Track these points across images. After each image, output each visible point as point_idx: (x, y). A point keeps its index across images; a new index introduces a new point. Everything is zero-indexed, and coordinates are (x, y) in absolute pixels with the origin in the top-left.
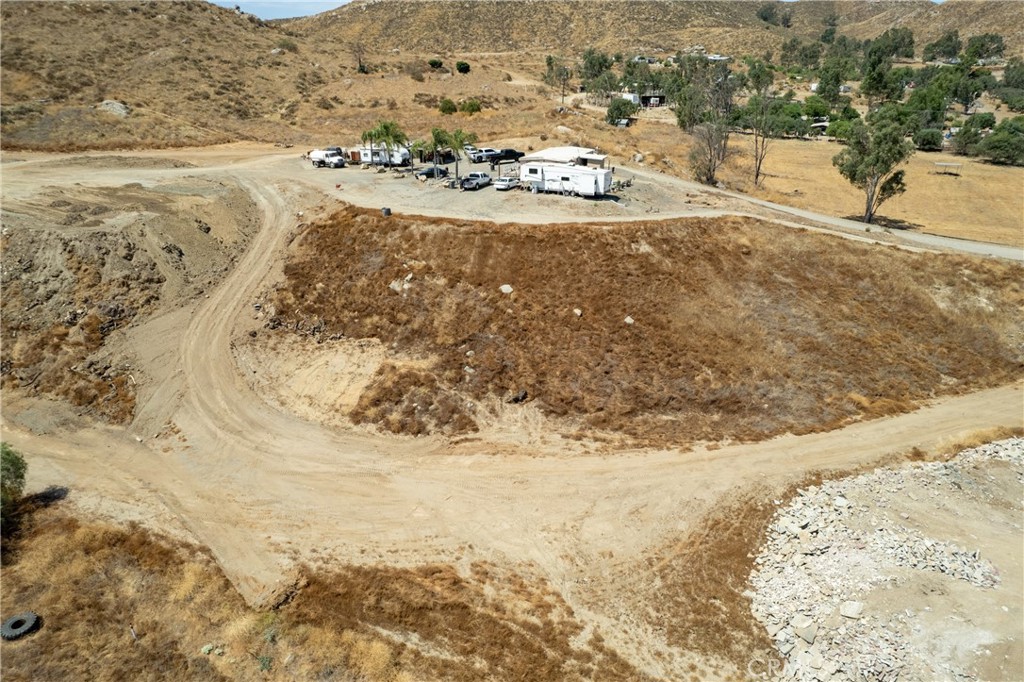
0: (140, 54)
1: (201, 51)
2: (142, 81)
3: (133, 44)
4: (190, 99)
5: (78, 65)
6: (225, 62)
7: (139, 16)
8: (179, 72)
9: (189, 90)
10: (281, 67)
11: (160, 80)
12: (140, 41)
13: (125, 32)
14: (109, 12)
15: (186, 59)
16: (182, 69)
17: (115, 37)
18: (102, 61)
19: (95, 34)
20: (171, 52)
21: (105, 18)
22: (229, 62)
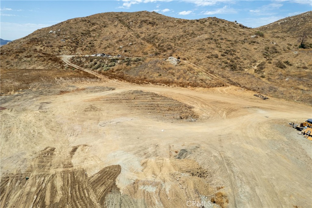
0: (194, 37)
1: (219, 36)
2: (190, 48)
3: (193, 33)
4: (208, 57)
5: (170, 41)
6: (229, 41)
7: (199, 23)
8: (207, 45)
9: (209, 53)
10: (255, 44)
11: (198, 48)
12: (196, 32)
13: (190, 29)
14: (188, 22)
15: (212, 39)
16: (209, 43)
17: (187, 31)
18: (179, 40)
19: (181, 30)
20: (206, 36)
21: (186, 24)
22: (231, 41)
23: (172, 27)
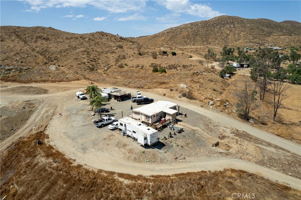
0: (75, 50)
1: (92, 49)
2: (69, 59)
3: (75, 47)
4: (79, 64)
5: (57, 54)
6: (97, 52)
7: (81, 39)
8: (81, 55)
9: (80, 61)
10: (114, 53)
11: (74, 58)
12: (77, 46)
13: (74, 44)
14: (74, 38)
15: (85, 51)
16: (82, 55)
17: (71, 45)
18: (64, 52)
19: (67, 45)
20: (82, 49)
21: (72, 40)
23: (61, 42)
